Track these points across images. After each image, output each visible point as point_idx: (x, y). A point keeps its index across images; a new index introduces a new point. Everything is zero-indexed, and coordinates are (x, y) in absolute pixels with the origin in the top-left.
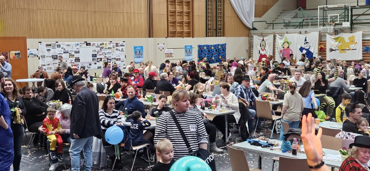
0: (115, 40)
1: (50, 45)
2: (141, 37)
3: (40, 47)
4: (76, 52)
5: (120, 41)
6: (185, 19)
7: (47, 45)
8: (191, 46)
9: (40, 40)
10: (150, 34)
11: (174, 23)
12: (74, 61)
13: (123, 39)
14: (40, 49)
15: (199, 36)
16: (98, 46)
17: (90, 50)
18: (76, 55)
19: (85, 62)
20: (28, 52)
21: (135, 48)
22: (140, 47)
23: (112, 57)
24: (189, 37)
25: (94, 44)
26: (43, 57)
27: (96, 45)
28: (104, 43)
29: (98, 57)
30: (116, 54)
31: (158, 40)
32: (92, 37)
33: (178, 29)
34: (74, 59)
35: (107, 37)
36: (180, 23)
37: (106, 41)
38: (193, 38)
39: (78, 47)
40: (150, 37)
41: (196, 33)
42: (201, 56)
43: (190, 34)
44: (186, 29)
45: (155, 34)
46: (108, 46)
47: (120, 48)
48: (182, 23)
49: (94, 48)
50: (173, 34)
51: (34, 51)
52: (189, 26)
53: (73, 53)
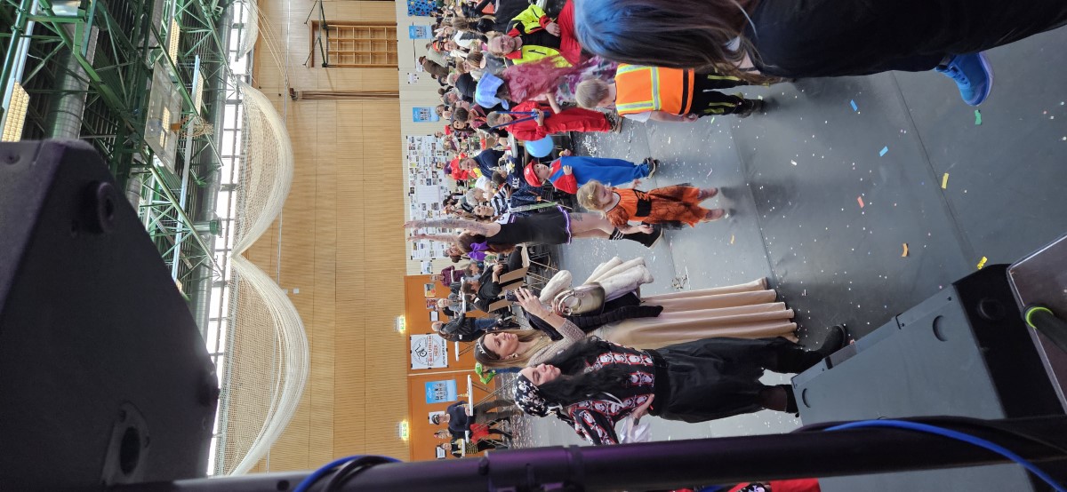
0: (406, 151)
1: (415, 244)
2: (399, 110)
3: (418, 258)
4: (424, 208)
5: (406, 144)
6: (367, 37)
7: (415, 248)
8: (410, 27)
9: (408, 258)
10: (395, 95)
11: (374, 56)
12: (438, 211)
13: (403, 138)
14: (421, 258)
15: (394, 14)
16: (415, 176)
17: (421, 189)
18: (429, 208)
19: (437, 195)
20: (425, 273)
21: (415, 120)
22: (414, 113)
23: (430, 156)
24: (396, 31)
25: (413, 183)
26: (432, 254)
27: (413, 179)
28: (409, 167)
29: (430, 177)
30: (425, 149)
31: (402, 83)
32: (401, 184)
33: (384, 49)
34: (434, 212)
35: (401, 163)
36: (374, 45)
37: (407, 165)
38: (396, 25)
39: (416, 205)
40: (398, 96)
41: (389, 19)
42: (425, 11)
43: (391, 28)
44: (384, 36)
45: (392, 88)
46: (414, 161)
47: (417, 143)
48: (373, 43)
49: (418, 182)
50: (393, 57)
51: (424, 266)
52: (379, 31)
53: (426, 212)
